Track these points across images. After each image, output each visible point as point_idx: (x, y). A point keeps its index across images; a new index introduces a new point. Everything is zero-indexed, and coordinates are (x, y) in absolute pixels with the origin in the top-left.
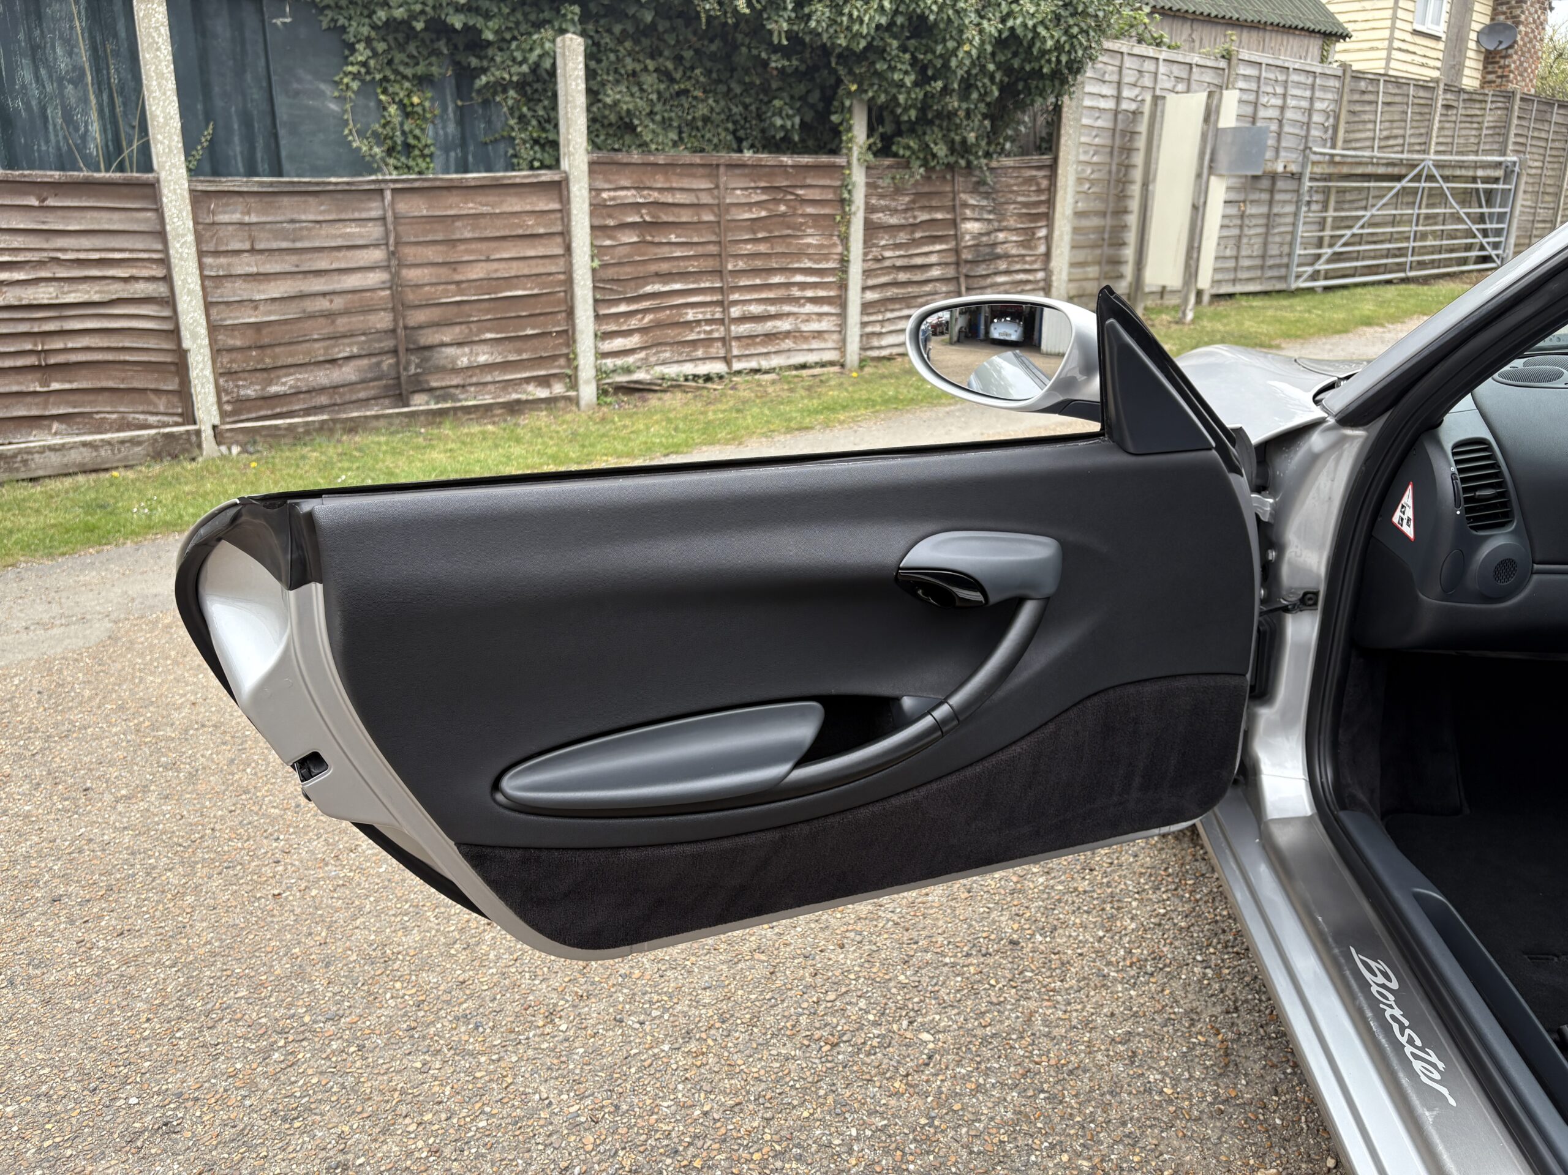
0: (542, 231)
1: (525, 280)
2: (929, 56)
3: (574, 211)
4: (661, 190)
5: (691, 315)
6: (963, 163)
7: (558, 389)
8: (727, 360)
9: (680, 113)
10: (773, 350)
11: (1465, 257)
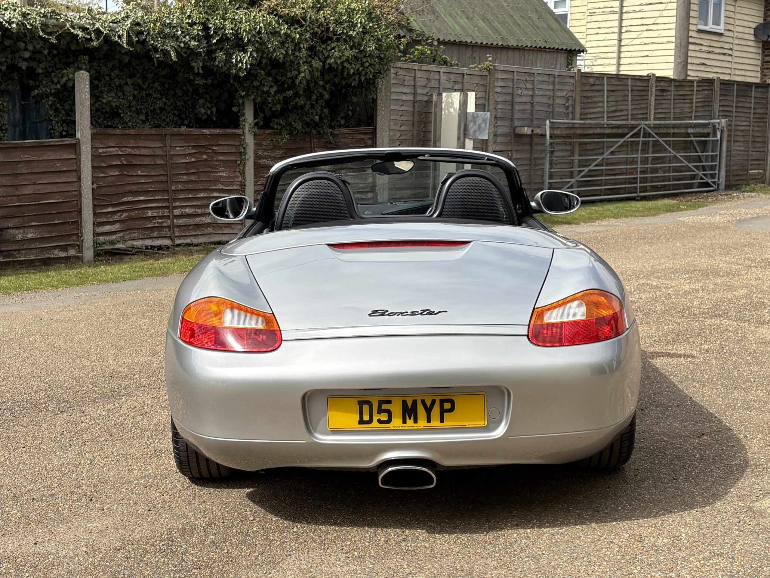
0: (65, 169)
1: (55, 194)
2: (284, 78)
3: (83, 159)
4: (132, 148)
5: (150, 213)
6: (314, 132)
7: (72, 252)
8: (172, 238)
9: (147, 106)
10: (200, 233)
11: (690, 183)
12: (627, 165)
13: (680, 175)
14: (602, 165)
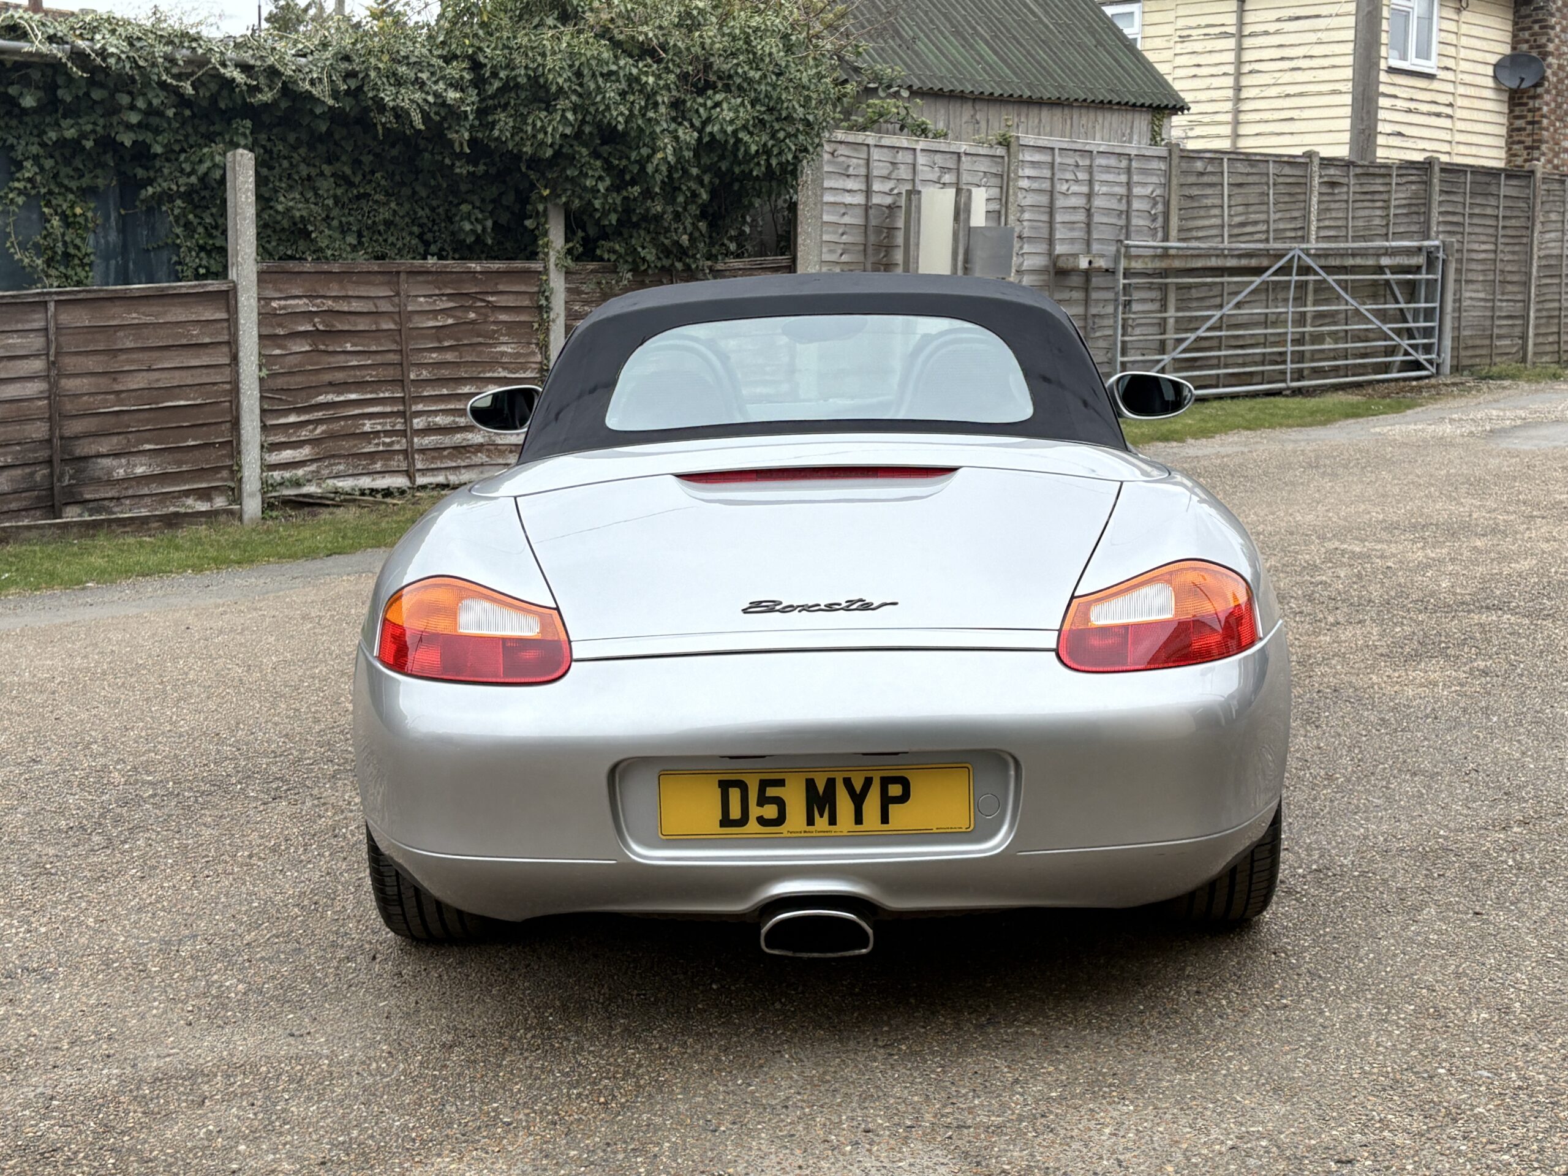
0: (207, 340)
1: (188, 390)
2: (624, 162)
3: (242, 321)
4: (335, 298)
5: (368, 425)
6: (679, 266)
7: (220, 502)
8: (410, 474)
9: (360, 217)
10: (463, 464)
11: (1385, 363)
12: (1266, 328)
13: (1366, 348)
14: (1220, 329)
